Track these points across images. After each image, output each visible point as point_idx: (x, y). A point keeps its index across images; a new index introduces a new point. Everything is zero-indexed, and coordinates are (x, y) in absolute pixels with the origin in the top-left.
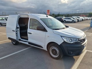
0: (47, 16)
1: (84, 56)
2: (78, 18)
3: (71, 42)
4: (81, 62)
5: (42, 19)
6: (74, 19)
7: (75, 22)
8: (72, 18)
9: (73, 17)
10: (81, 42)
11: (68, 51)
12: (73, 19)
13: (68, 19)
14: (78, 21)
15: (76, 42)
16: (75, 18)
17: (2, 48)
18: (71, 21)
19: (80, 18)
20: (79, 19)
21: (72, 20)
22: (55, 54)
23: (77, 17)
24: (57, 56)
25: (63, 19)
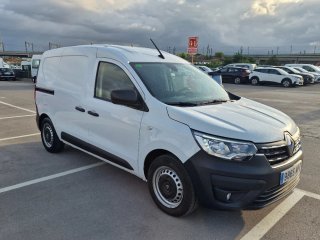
0: (161, 56)
1: (287, 214)
2: (306, 72)
3: (227, 154)
4: (265, 236)
5: (137, 66)
6: (291, 72)
7: (293, 85)
8: (286, 69)
9: (286, 66)
10: (269, 157)
11: (213, 186)
12: (286, 73)
13: (269, 71)
14: (307, 81)
15: (248, 157)
16: (297, 71)
17: (7, 158)
18: (277, 79)
19: (314, 71)
20: (311, 74)
21: (283, 77)
22: (170, 196)
23: (304, 67)
24: (174, 205)
25: (248, 71)
